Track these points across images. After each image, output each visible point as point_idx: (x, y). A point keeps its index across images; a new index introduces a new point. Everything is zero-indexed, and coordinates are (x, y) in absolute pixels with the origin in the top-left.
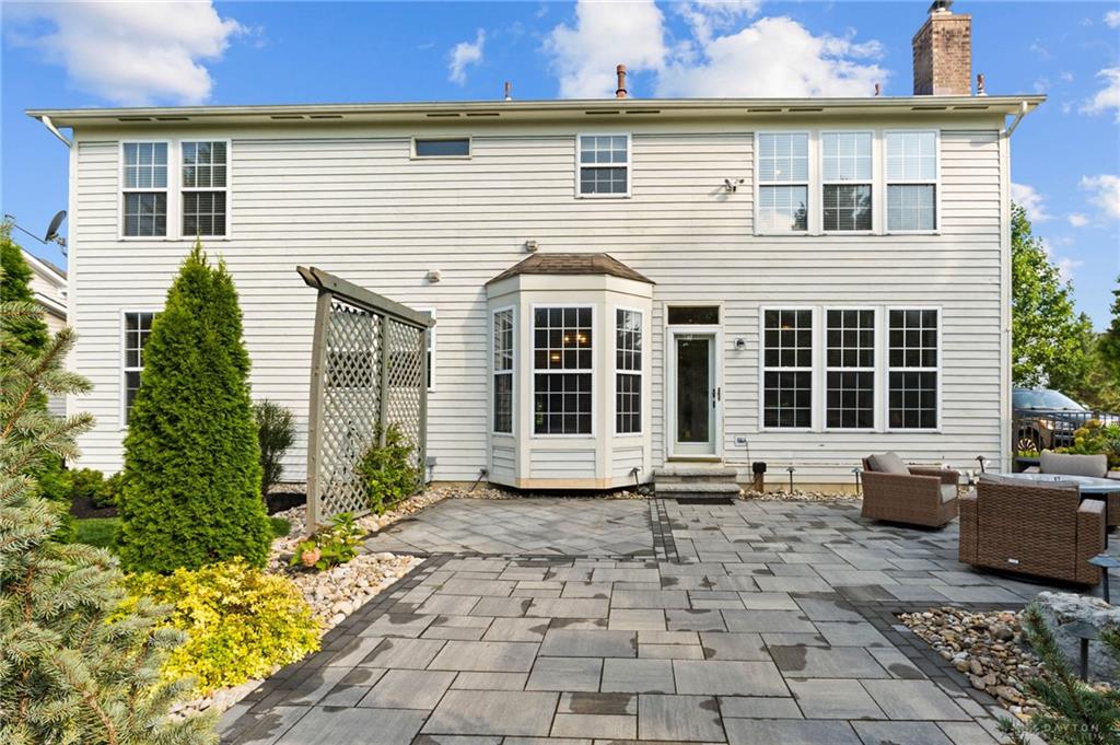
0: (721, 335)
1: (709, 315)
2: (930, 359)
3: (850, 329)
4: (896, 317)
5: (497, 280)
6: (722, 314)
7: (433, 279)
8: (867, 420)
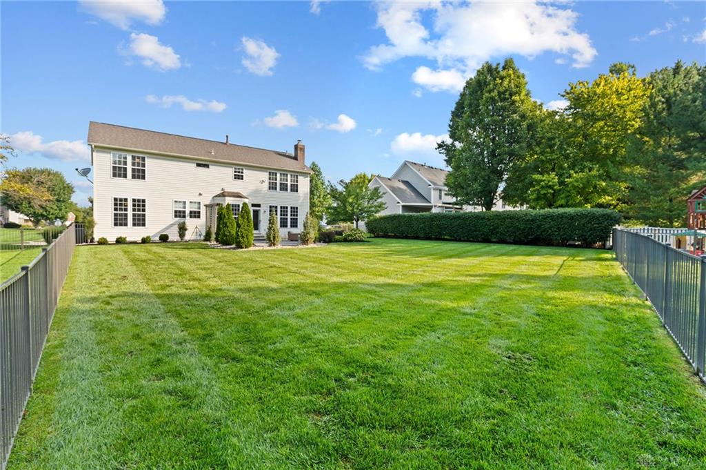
0: (262, 209)
1: (259, 206)
2: (297, 215)
3: (284, 209)
4: (291, 208)
5: (216, 196)
6: (262, 206)
7: (200, 194)
8: (286, 226)
